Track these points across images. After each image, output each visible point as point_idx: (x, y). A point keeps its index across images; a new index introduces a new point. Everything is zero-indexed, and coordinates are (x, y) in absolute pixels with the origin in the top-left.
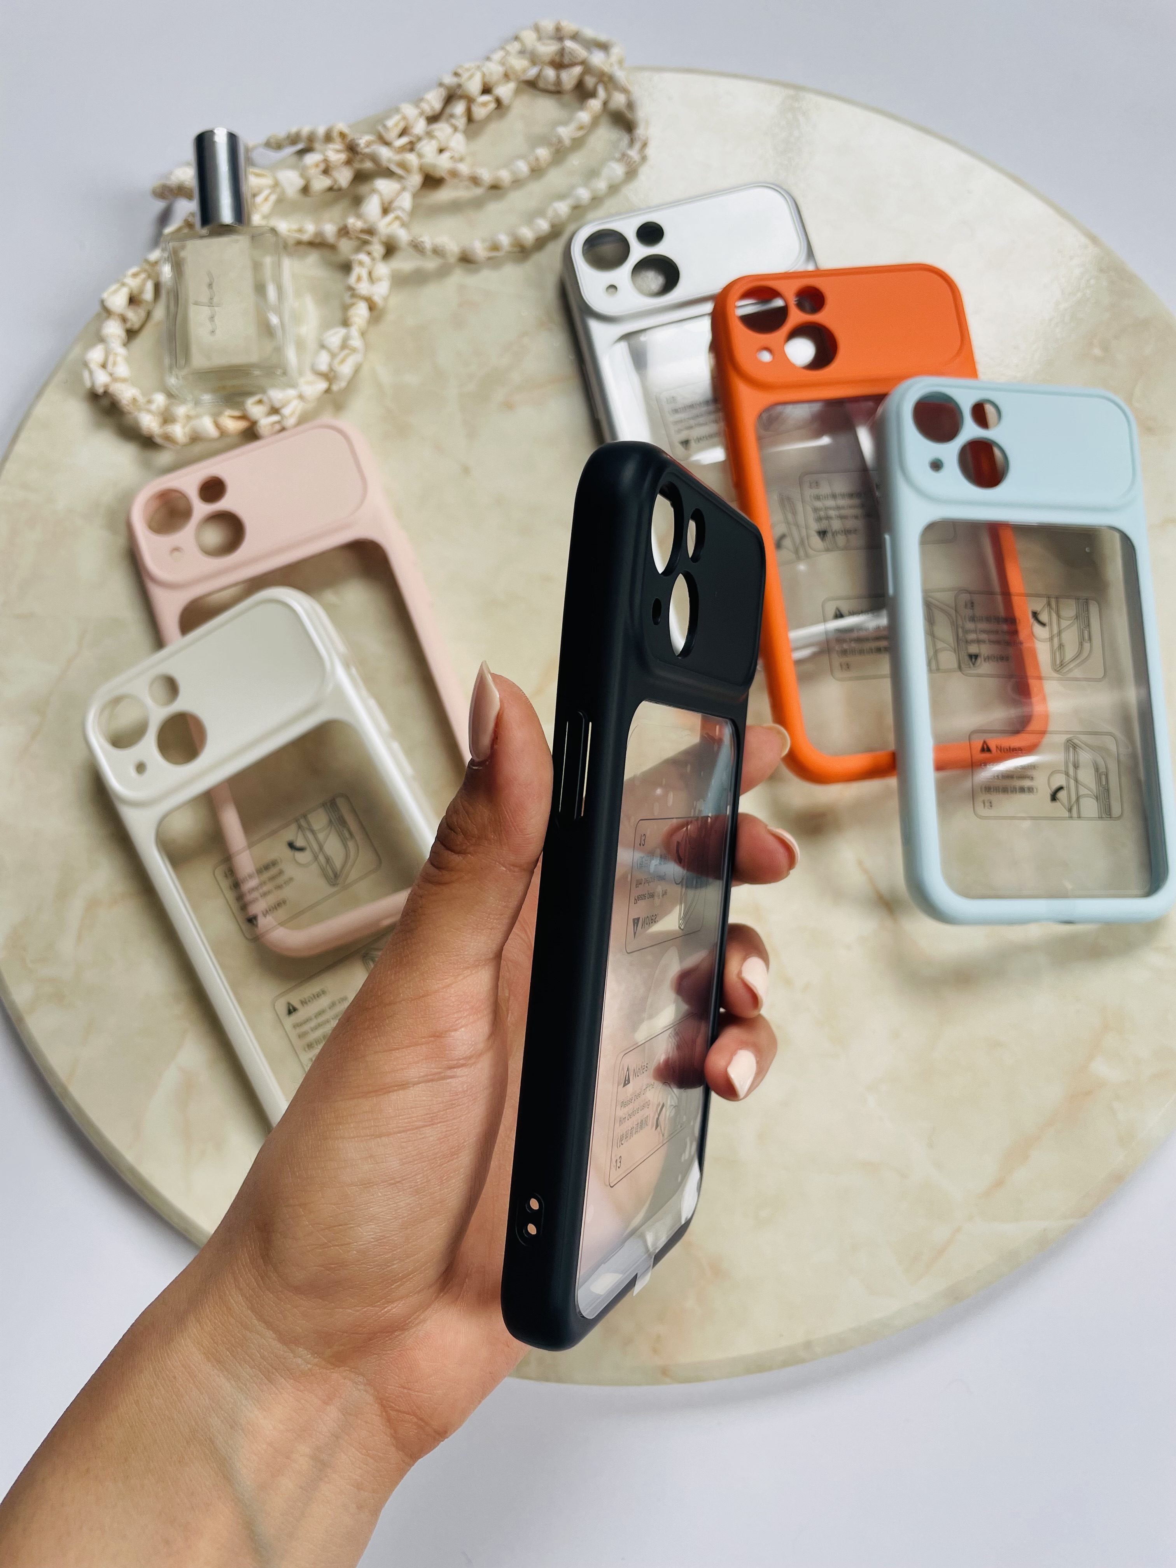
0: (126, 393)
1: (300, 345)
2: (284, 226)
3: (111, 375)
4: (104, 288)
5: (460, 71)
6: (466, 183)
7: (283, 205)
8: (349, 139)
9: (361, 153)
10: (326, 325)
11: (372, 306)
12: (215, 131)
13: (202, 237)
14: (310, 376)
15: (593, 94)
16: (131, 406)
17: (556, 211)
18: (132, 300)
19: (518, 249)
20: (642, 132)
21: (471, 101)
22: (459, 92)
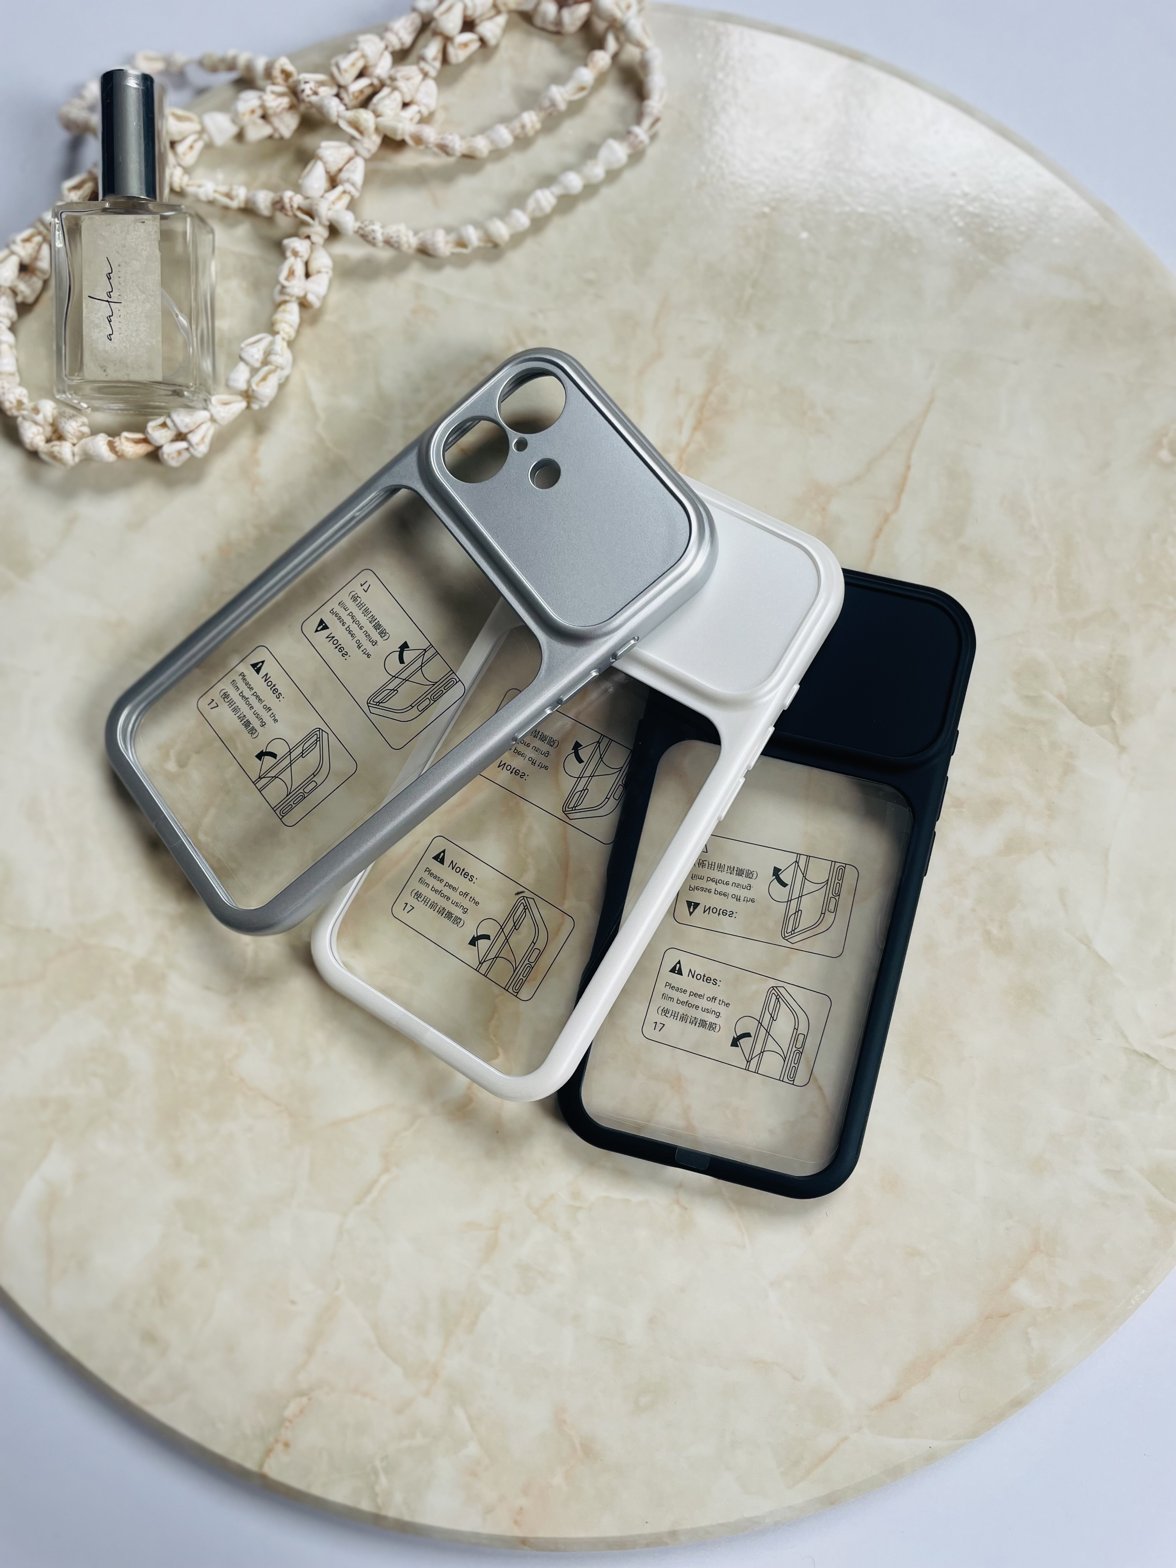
2: (208, 187)
7: (209, 157)
8: (293, 81)
9: (306, 101)
10: (252, 326)
11: (305, 308)
12: (125, 71)
13: (104, 211)
15: (601, 44)
16: (17, 413)
17: (538, 202)
18: (24, 269)
19: (490, 245)
20: (655, 104)
21: (447, 40)
22: (433, 25)
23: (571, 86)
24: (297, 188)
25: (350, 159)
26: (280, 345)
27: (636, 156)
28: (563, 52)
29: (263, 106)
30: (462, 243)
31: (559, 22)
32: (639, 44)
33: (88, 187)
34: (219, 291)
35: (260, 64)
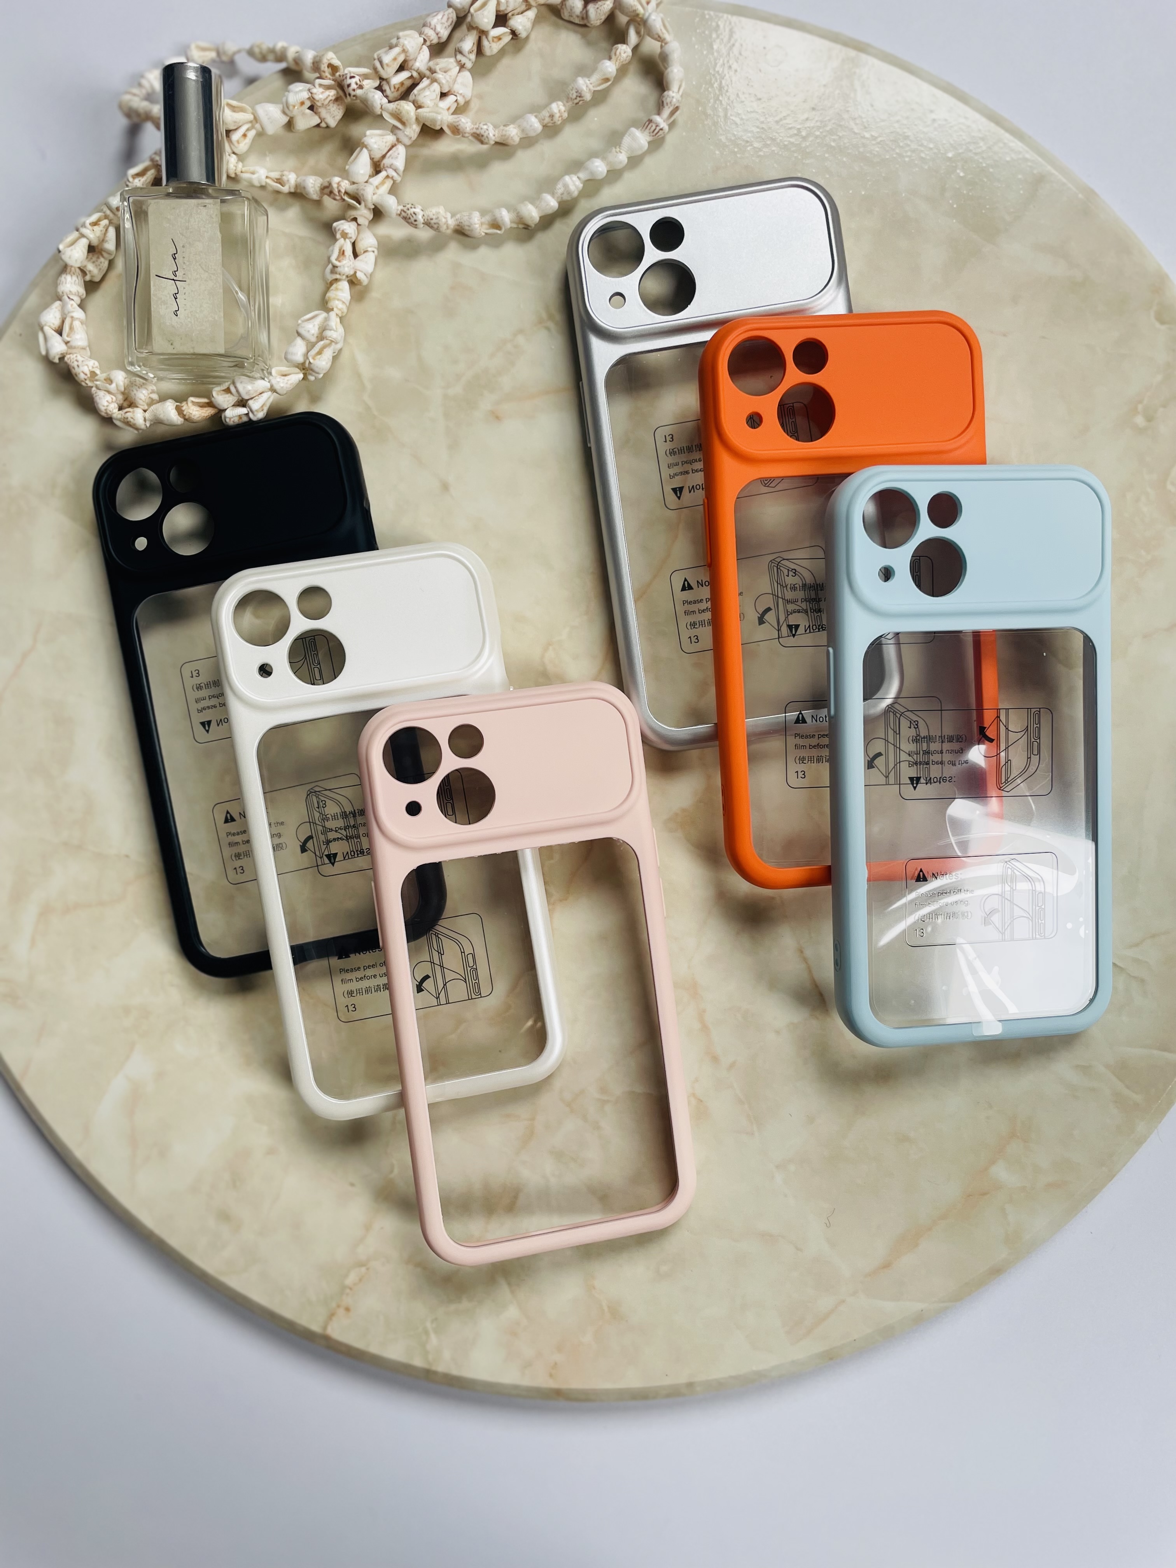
0: (83, 366)
3: (67, 343)
4: (61, 239)
6: (469, 138)
7: (263, 144)
8: (340, 76)
9: (352, 94)
10: (307, 304)
11: (355, 283)
12: (185, 63)
13: (168, 193)
14: (287, 369)
15: (623, 37)
16: (89, 381)
17: (566, 186)
18: (92, 249)
19: (521, 226)
22: (469, 19)
23: (595, 78)
24: (345, 174)
25: (393, 146)
26: (334, 321)
28: (589, 43)
30: (496, 225)
33: (151, 174)
34: (272, 269)
35: (309, 57)
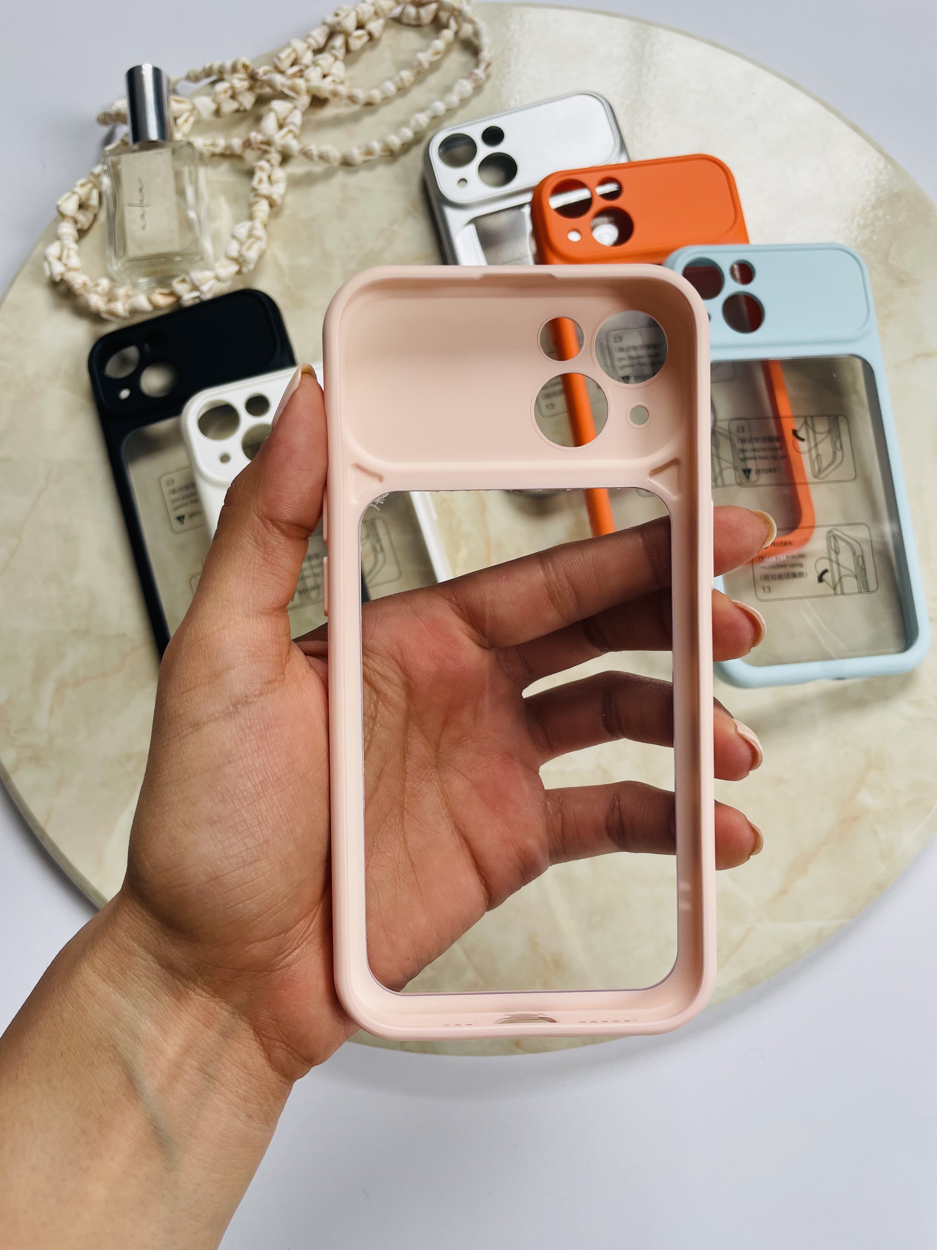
0: (78, 280)
1: (216, 238)
2: (200, 142)
3: (65, 265)
4: (59, 196)
5: (339, 12)
6: (345, 101)
7: (199, 125)
8: (251, 69)
9: (260, 80)
10: (237, 220)
11: (272, 205)
12: (143, 67)
13: (134, 151)
14: (225, 262)
15: (446, 26)
16: (82, 290)
17: (417, 121)
18: (82, 205)
19: (388, 153)
20: (486, 54)
21: (347, 35)
22: (338, 29)
23: (430, 51)
24: (259, 131)
25: (291, 112)
26: (258, 224)
27: (478, 89)
29: (232, 88)
30: (369, 152)
31: (418, 17)
32: (471, 22)
35: (228, 64)
